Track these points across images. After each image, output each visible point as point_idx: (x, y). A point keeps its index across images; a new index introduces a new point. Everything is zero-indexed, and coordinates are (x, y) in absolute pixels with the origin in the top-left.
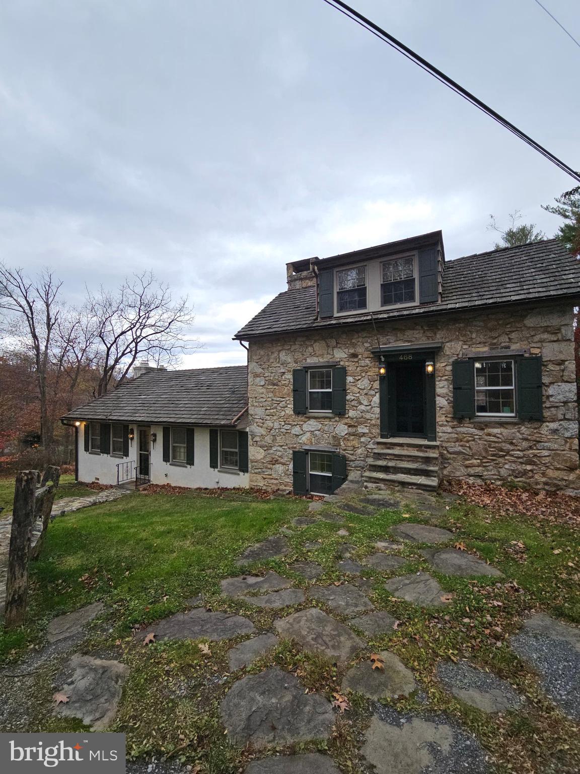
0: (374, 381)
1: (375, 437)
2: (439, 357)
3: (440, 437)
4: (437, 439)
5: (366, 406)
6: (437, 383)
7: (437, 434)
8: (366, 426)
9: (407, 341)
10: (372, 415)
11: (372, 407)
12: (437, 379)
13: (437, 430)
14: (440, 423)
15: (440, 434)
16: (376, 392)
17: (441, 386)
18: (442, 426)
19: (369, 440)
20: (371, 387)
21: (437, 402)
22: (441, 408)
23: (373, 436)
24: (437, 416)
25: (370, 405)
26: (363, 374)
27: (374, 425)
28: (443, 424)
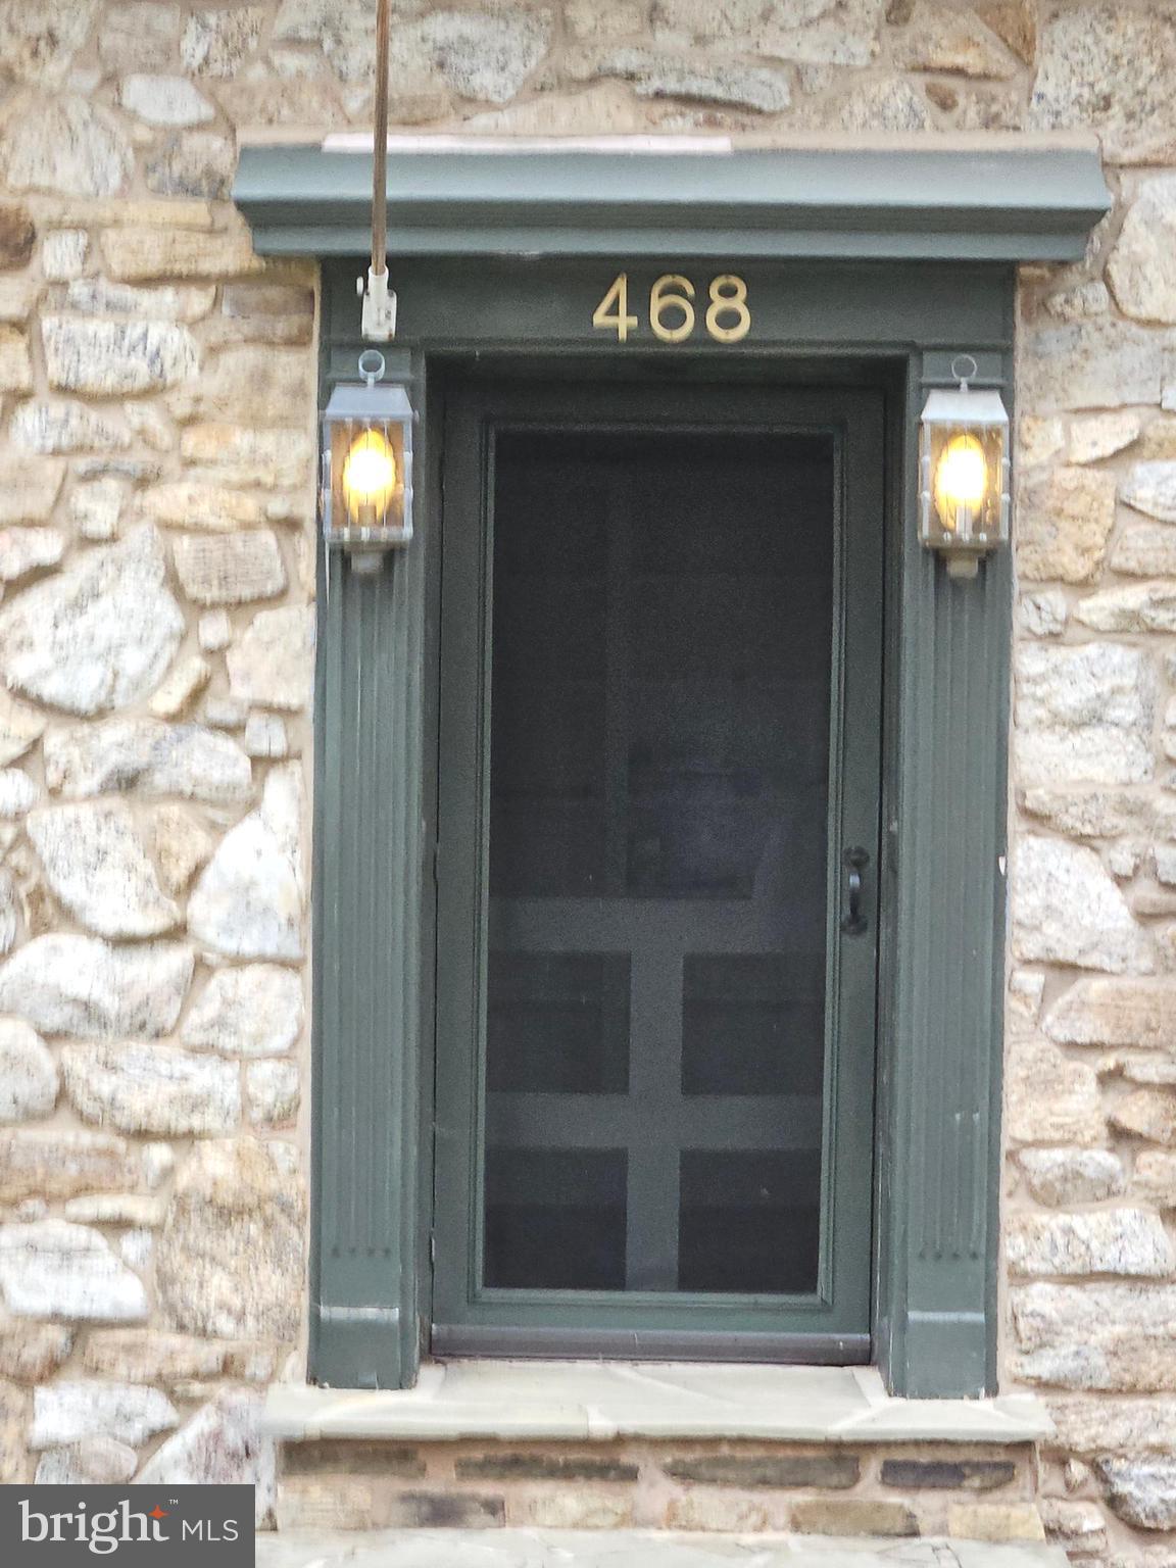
0: (240, 608)
1: (229, 1368)
2: (1053, 338)
3: (1044, 1338)
4: (1009, 1361)
5: (125, 942)
6: (1028, 661)
7: (1009, 1298)
8: (117, 1226)
9: (687, 100)
10: (206, 1076)
11: (201, 967)
12: (1023, 616)
13: (1012, 1248)
14: (1046, 1162)
15: (1041, 1299)
16: (262, 763)
17: (1070, 698)
18: (1050, 1197)
19: (157, 1410)
20: (197, 695)
21: (1022, 904)
22: (1067, 969)
23: (209, 1355)
24: (1014, 1071)
25: (177, 933)
26: (100, 508)
27: (227, 1214)
28: (1073, 1176)
